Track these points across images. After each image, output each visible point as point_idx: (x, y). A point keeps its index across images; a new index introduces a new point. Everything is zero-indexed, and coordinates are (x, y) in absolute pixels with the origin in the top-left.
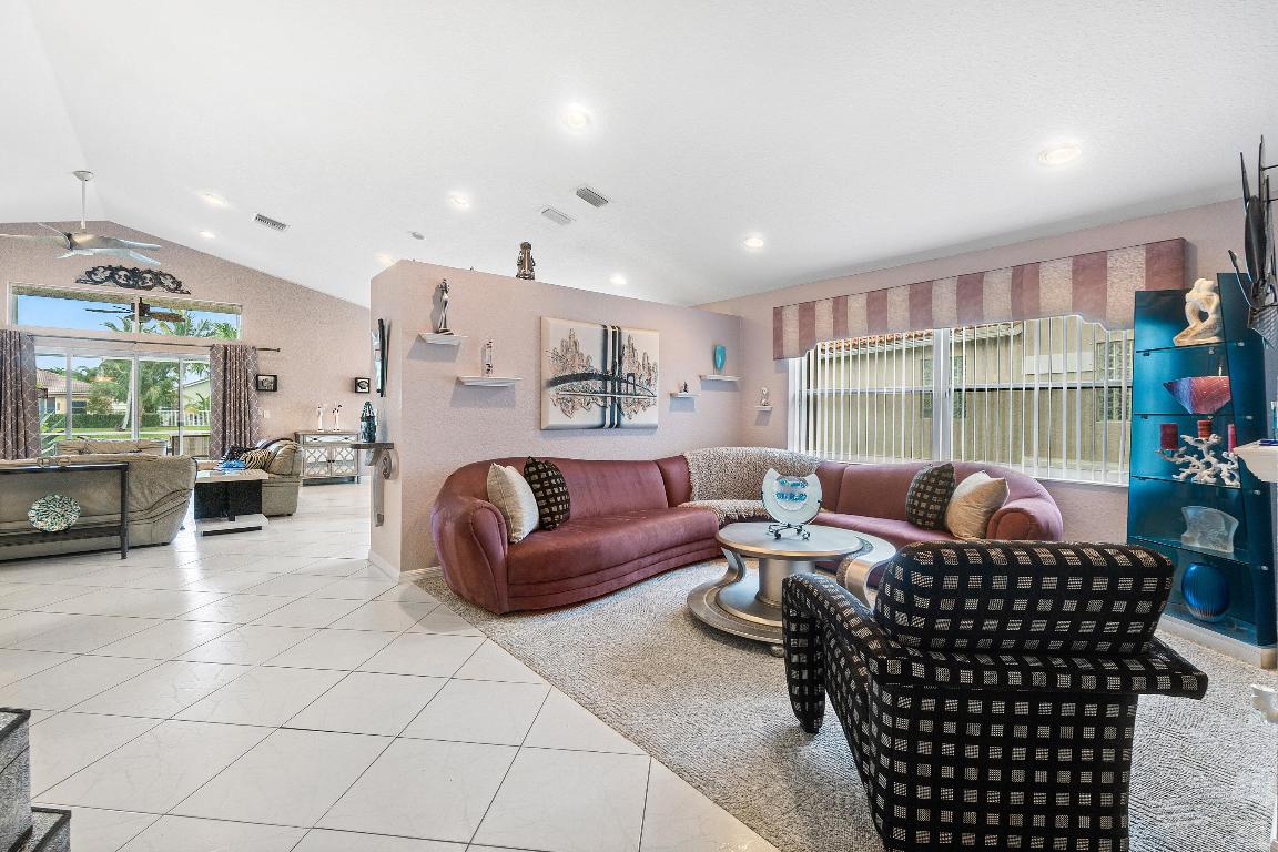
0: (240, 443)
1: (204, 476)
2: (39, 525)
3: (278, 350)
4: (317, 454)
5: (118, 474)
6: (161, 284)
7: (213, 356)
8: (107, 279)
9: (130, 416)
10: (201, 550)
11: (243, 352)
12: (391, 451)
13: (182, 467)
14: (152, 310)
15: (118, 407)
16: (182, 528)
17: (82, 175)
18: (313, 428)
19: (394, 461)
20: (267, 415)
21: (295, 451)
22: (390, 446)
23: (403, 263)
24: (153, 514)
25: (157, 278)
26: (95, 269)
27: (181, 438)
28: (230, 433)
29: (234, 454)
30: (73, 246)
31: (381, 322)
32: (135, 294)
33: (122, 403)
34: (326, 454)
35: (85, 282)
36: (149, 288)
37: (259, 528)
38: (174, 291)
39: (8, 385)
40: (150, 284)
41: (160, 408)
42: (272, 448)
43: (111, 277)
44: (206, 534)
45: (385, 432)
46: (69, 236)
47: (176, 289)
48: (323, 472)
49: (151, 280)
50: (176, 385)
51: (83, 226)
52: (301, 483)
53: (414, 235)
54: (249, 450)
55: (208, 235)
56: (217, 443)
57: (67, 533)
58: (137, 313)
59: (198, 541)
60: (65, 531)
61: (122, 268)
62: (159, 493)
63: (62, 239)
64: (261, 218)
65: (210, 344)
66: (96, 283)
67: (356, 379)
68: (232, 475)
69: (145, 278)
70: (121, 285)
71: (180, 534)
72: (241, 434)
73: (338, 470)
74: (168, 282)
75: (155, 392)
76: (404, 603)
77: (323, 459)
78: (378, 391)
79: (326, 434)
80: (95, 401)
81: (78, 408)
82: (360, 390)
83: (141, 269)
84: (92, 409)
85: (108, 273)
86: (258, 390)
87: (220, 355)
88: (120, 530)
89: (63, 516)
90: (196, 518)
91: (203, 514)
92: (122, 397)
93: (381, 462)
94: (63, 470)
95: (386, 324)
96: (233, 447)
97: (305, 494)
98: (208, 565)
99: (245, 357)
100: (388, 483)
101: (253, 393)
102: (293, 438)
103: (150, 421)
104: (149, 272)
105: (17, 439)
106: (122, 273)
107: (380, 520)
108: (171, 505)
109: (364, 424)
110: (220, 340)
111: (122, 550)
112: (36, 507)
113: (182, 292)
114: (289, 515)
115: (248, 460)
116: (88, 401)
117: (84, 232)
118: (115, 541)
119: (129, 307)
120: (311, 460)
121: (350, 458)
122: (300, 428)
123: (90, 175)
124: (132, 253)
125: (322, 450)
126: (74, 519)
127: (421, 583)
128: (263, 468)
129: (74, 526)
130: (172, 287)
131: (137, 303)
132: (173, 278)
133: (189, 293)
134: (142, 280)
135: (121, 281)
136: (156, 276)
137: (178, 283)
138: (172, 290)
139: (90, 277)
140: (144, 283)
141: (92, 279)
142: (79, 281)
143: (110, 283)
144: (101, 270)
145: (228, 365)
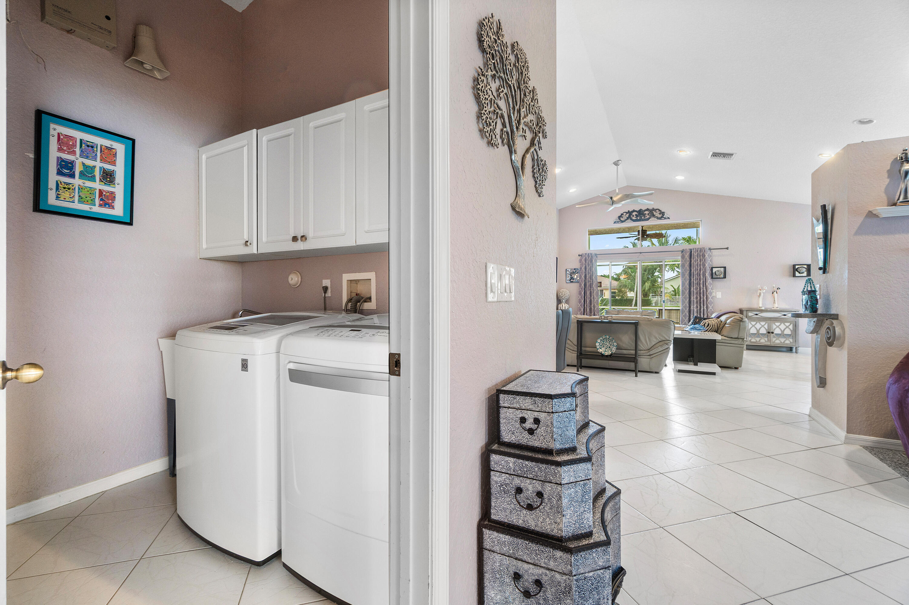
0: (700, 315)
1: (678, 333)
2: (600, 350)
3: (727, 248)
4: (758, 326)
5: (633, 327)
6: (654, 216)
7: (683, 257)
8: (628, 218)
9: (636, 300)
10: (677, 380)
11: (702, 253)
12: (835, 322)
13: (666, 325)
14: (648, 233)
15: (630, 295)
16: (666, 366)
17: (616, 164)
18: (755, 306)
19: (838, 330)
20: (719, 295)
21: (741, 320)
22: (836, 317)
23: (849, 148)
24: (651, 353)
25: (651, 212)
26: (622, 214)
27: (664, 311)
28: (694, 307)
29: (697, 321)
30: (613, 203)
31: (824, 207)
32: (639, 224)
33: (632, 293)
34: (766, 326)
35: (618, 222)
36: (648, 219)
37: (714, 374)
39: (588, 281)
40: (648, 216)
41: (651, 295)
42: (723, 318)
43: (629, 218)
44: (680, 371)
45: (827, 305)
46: (611, 198)
47: (662, 217)
48: (763, 341)
49: (648, 214)
50: (659, 280)
51: (617, 191)
52: (745, 347)
53: (861, 122)
54: (707, 319)
55: (680, 178)
56: (686, 314)
57: (611, 357)
58: (640, 236)
59: (675, 374)
60: (610, 355)
61: (634, 211)
62: (654, 341)
63: (609, 199)
64: (715, 155)
65: (681, 249)
66: (622, 222)
67: (794, 266)
68: (696, 334)
69: (646, 214)
70: (634, 221)
71: (664, 368)
72: (700, 309)
73: (777, 341)
74: (657, 214)
75: (647, 285)
76: (851, 461)
77: (763, 331)
78: (820, 269)
79: (766, 311)
80: (620, 291)
81: (613, 295)
82: (797, 274)
83: (644, 209)
84: (619, 296)
85: (628, 215)
86: (712, 278)
87: (687, 256)
88: (634, 359)
89: (610, 347)
90: (674, 360)
91: (678, 358)
92: (632, 290)
93: (823, 330)
94: (610, 322)
95: (829, 209)
96: (696, 317)
97: (747, 355)
98: (682, 389)
99: (704, 256)
100: (832, 350)
101: (709, 280)
102: (738, 312)
103: (646, 303)
104: (648, 210)
105: (591, 308)
106: (634, 214)
107: (822, 382)
108: (661, 349)
109: (805, 297)
110: (687, 246)
111: (636, 371)
112: (599, 341)
113: (664, 218)
114: (736, 368)
115: (706, 325)
116: (617, 291)
117: (618, 194)
118: (632, 365)
119: (637, 233)
120: (753, 331)
121: (788, 332)
122: (744, 305)
123: (620, 162)
124: (639, 200)
125: (763, 323)
126: (614, 350)
127: (872, 449)
128: (716, 331)
129: (614, 354)
130: (660, 216)
131: (640, 230)
132: (660, 211)
133: (669, 218)
134: (644, 215)
135: (634, 218)
136: (651, 211)
137: (663, 213)
138: (660, 218)
139: (620, 219)
140: (645, 217)
141: (620, 220)
142: (615, 223)
143: (629, 220)
144: (625, 214)
145: (692, 262)
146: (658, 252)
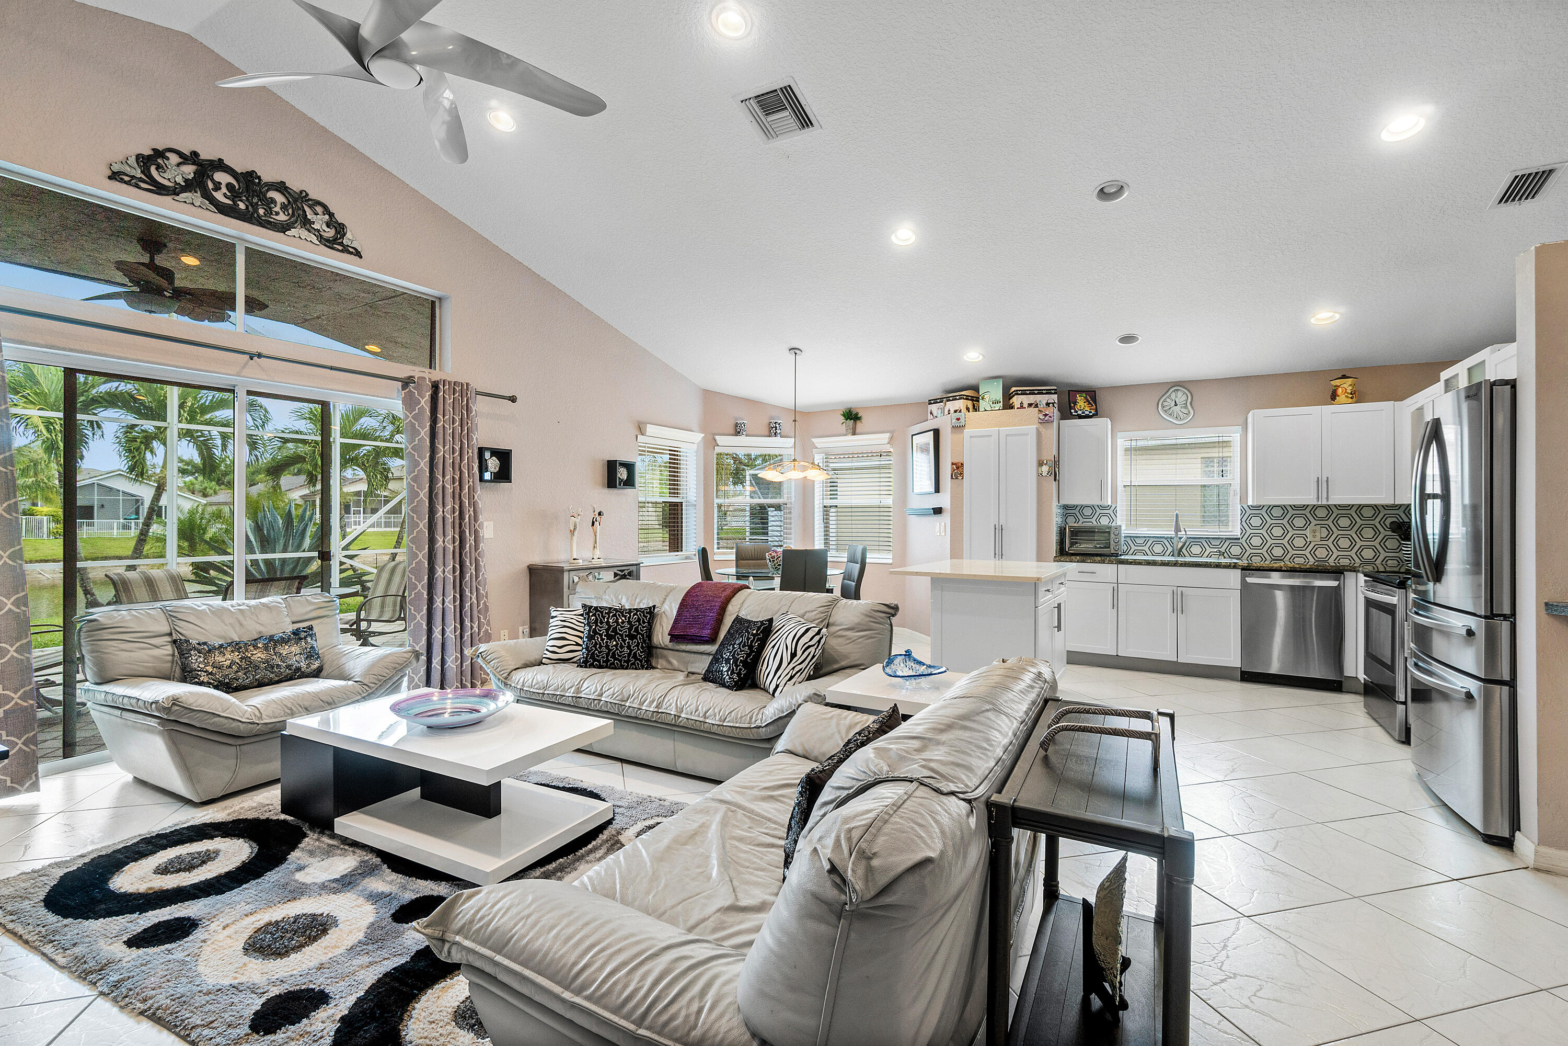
3: (513, 399)
6: (306, 223)
7: (410, 402)
8: (189, 186)
25: (296, 204)
26: (159, 154)
28: (446, 572)
32: (252, 237)
35: (133, 182)
36: (283, 228)
38: (330, 243)
40: (282, 217)
43: (197, 183)
47: (335, 240)
49: (284, 207)
61: (220, 165)
66: (160, 190)
69: (273, 201)
70: (219, 208)
74: (319, 222)
83: (265, 177)
85: (189, 170)
87: (422, 400)
104: (281, 187)
106: (222, 177)
113: (346, 250)
130: (330, 233)
132: (328, 212)
133: (358, 254)
134: (267, 204)
135: (219, 198)
136: (296, 201)
137: (340, 229)
138: (328, 240)
139: (146, 171)
140: (269, 211)
141: (150, 176)
142: (115, 176)
143: (195, 197)
144: (174, 159)
145: (440, 424)
146: (332, 368)
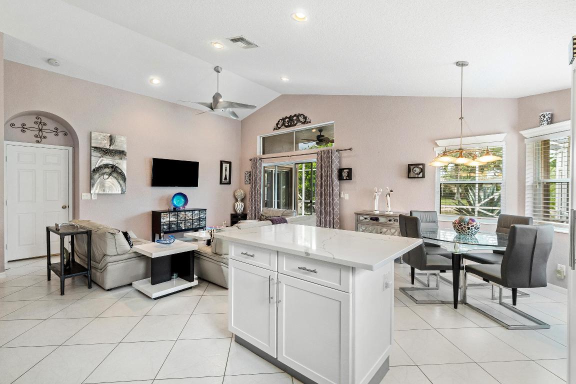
3: (351, 149)
6: (299, 121)
17: (217, 70)
20: (346, 197)
26: (279, 122)
32: (290, 130)
35: (276, 129)
36: (295, 125)
40: (296, 122)
43: (283, 124)
47: (305, 122)
49: (296, 120)
61: (286, 118)
65: (317, 152)
66: (279, 128)
67: (409, 166)
70: (287, 127)
74: (301, 119)
82: (412, 175)
83: (293, 115)
85: (282, 122)
99: (331, 157)
101: (336, 182)
104: (295, 115)
106: (287, 120)
113: (307, 123)
132: (304, 116)
133: (310, 122)
134: (293, 121)
135: (286, 124)
136: (297, 117)
137: (305, 118)
139: (277, 126)
140: (294, 122)
142: (274, 129)
143: (283, 127)
